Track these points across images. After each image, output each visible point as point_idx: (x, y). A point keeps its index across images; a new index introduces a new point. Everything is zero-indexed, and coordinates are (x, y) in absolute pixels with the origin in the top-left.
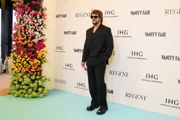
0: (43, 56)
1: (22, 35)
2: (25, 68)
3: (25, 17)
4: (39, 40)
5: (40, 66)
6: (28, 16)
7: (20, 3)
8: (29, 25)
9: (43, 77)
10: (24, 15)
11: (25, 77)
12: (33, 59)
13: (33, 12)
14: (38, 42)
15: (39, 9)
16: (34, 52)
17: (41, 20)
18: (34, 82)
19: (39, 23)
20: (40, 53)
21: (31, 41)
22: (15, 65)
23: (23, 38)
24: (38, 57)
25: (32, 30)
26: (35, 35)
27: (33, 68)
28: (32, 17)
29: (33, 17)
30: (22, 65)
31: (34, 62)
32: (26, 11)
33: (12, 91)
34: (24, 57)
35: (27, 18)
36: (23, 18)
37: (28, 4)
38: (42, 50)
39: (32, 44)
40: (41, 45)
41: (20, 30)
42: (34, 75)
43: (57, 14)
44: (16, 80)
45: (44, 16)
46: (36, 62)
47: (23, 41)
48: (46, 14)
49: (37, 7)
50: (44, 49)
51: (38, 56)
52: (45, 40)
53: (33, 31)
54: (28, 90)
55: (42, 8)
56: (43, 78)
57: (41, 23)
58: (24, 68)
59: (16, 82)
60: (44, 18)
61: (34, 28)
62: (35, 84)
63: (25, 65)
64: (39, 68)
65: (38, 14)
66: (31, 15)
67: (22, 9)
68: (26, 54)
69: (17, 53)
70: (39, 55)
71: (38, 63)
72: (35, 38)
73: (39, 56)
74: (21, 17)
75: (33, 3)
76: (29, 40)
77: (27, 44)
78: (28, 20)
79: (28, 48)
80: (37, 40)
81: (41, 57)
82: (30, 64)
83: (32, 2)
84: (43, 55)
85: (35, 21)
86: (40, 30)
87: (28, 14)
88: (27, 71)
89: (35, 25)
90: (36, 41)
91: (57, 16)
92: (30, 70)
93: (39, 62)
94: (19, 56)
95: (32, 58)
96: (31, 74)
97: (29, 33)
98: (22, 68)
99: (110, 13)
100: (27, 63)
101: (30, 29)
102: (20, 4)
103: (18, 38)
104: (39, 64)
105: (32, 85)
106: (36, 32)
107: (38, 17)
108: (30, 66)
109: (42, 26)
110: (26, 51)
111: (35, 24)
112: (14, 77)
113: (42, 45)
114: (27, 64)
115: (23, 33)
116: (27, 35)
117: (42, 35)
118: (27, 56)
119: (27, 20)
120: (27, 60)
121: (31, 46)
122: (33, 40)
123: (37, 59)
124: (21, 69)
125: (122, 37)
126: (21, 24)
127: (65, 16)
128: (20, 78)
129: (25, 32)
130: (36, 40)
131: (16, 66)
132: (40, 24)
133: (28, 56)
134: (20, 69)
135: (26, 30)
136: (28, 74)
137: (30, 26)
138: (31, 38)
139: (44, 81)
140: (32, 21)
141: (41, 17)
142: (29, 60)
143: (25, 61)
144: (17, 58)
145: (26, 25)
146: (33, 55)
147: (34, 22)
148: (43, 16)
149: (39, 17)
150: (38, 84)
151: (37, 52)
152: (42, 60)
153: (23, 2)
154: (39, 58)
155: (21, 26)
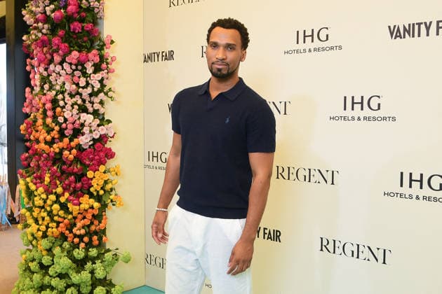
0: (108, 187)
1: (48, 126)
2: (58, 223)
3: (54, 71)
4: (94, 139)
5: (98, 217)
6: (63, 69)
7: (41, 31)
8: (66, 95)
9: (109, 251)
10: (52, 67)
11: (57, 250)
12: (78, 197)
13: (75, 54)
14: (92, 143)
15: (92, 42)
16: (81, 176)
17: (98, 76)
18: (83, 269)
19: (93, 87)
20: (97, 177)
21: (73, 144)
22: (31, 215)
23: (48, 134)
24: (92, 189)
25: (73, 108)
26: (82, 125)
27: (79, 224)
28: (74, 70)
29: (77, 70)
30: (48, 215)
31: (82, 206)
32: (55, 54)
33: (23, 290)
34: (54, 191)
35: (60, 76)
36: (49, 75)
37: (60, 32)
38: (102, 168)
39: (74, 151)
40: (100, 152)
41: (41, 110)
42: (82, 245)
43: (147, 52)
44: (33, 260)
45: (107, 64)
46: (87, 207)
47: (50, 143)
48: (111, 55)
49: (85, 39)
50: (111, 163)
51: (93, 186)
52: (113, 137)
53: (75, 111)
54: (66, 291)
55: (100, 40)
56: (108, 256)
57: (99, 86)
58: (55, 224)
59: (34, 266)
60: (106, 71)
61: (80, 102)
62: (85, 275)
63: (58, 215)
64: (96, 222)
65: (89, 61)
66: (71, 64)
67: (45, 49)
68: (58, 182)
69: (35, 178)
70: (94, 182)
71: (92, 207)
72: (83, 134)
73: (95, 186)
74: (45, 74)
75: (74, 29)
76: (66, 140)
77: (61, 153)
78: (62, 79)
79: (64, 163)
80: (89, 139)
81: (102, 188)
82: (71, 213)
83: (72, 27)
84: (106, 182)
85: (82, 82)
86: (97, 106)
87: (61, 63)
88: (62, 234)
89: (81, 95)
90: (84, 140)
91: (148, 58)
92: (71, 232)
93: (96, 205)
94: (41, 189)
95: (77, 194)
96: (73, 242)
97: (66, 120)
98: (50, 225)
99: (312, 36)
100: (61, 209)
101: (68, 107)
102: (40, 35)
103: (37, 134)
104: (96, 212)
105: (75, 278)
106: (84, 116)
107: (90, 70)
108: (70, 217)
109: (102, 95)
110: (59, 173)
111: (80, 90)
112: (31, 247)
113: (102, 154)
114: (61, 213)
115: (49, 120)
116: (60, 125)
117: (103, 121)
118: (62, 187)
119: (60, 81)
120: (62, 200)
121: (71, 157)
122: (76, 140)
123: (91, 196)
124: (47, 227)
125: (359, 119)
126: (45, 94)
127: (169, 56)
128: (44, 253)
129: (55, 117)
130: (86, 138)
131: (33, 217)
132: (96, 89)
133: (65, 189)
134: (43, 228)
135: (58, 110)
136: (66, 243)
137: (67, 97)
138: (71, 132)
139: (112, 264)
140: (74, 83)
141: (97, 69)
142: (68, 200)
143: (55, 202)
144: (36, 193)
145: (56, 95)
146: (79, 185)
147: (77, 85)
148: (104, 65)
149: (93, 68)
150: (92, 272)
151: (90, 174)
152: (104, 199)
153: (48, 29)
154: (95, 193)
155: (43, 98)
